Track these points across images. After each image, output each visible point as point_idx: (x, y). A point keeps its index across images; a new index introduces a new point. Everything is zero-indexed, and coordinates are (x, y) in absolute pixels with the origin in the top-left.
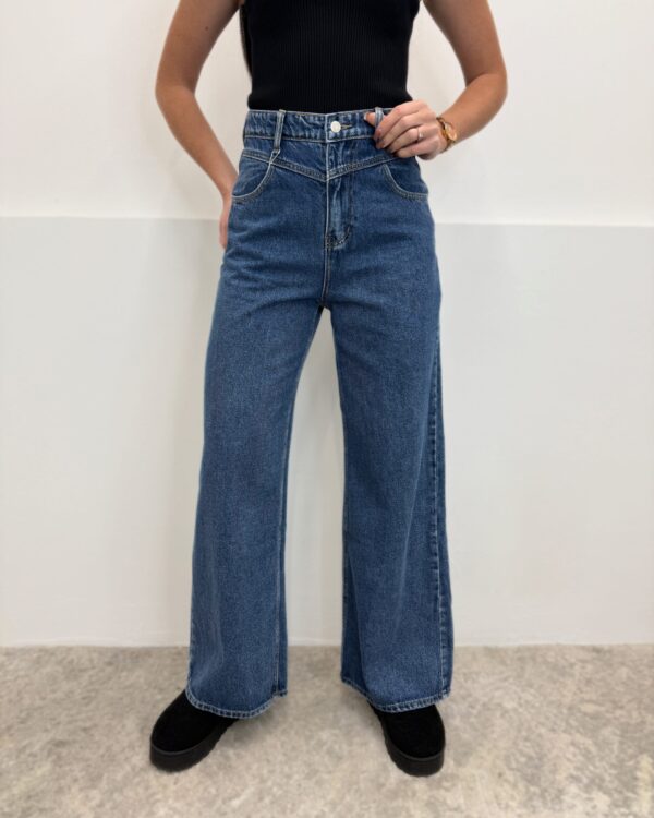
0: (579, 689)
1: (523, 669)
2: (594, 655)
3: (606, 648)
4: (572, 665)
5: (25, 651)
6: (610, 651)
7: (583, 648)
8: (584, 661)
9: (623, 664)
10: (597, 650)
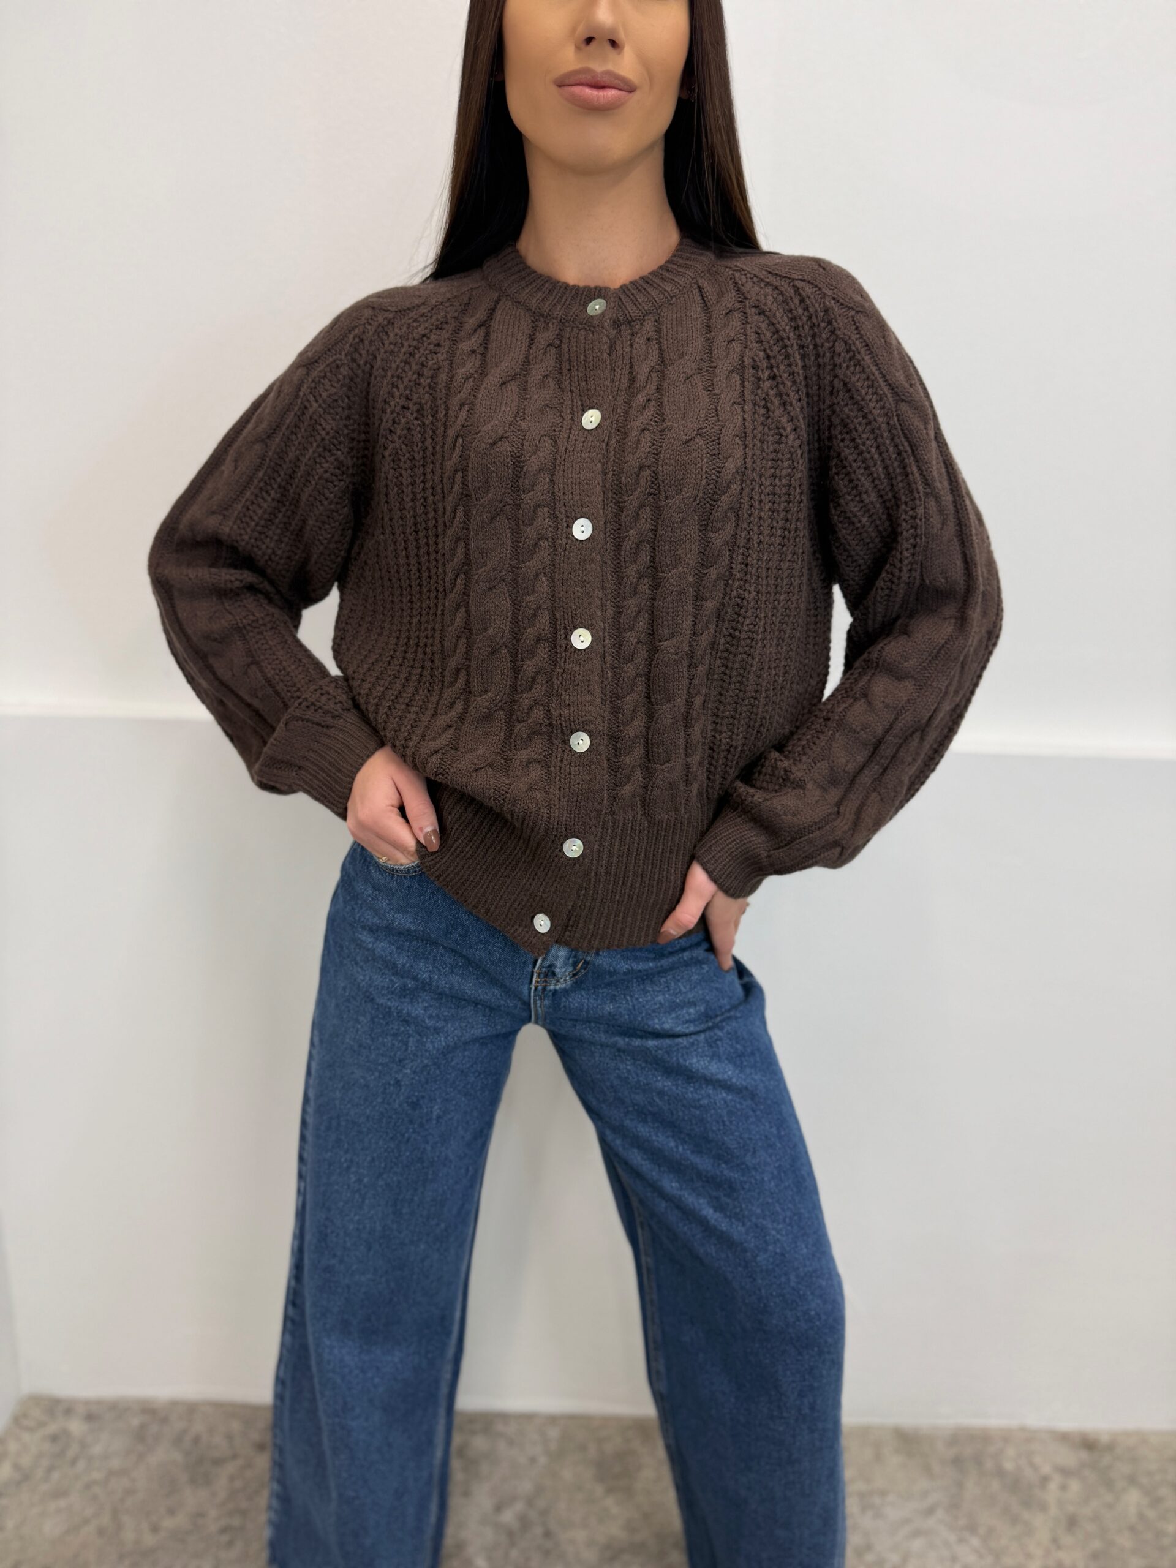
0: (1055, 1541)
1: (960, 1485)
2: (1084, 1455)
3: (1105, 1439)
4: (1045, 1480)
5: (117, 1409)
6: (1111, 1447)
7: (1064, 1438)
8: (1065, 1472)
9: (1132, 1480)
10: (1088, 1444)
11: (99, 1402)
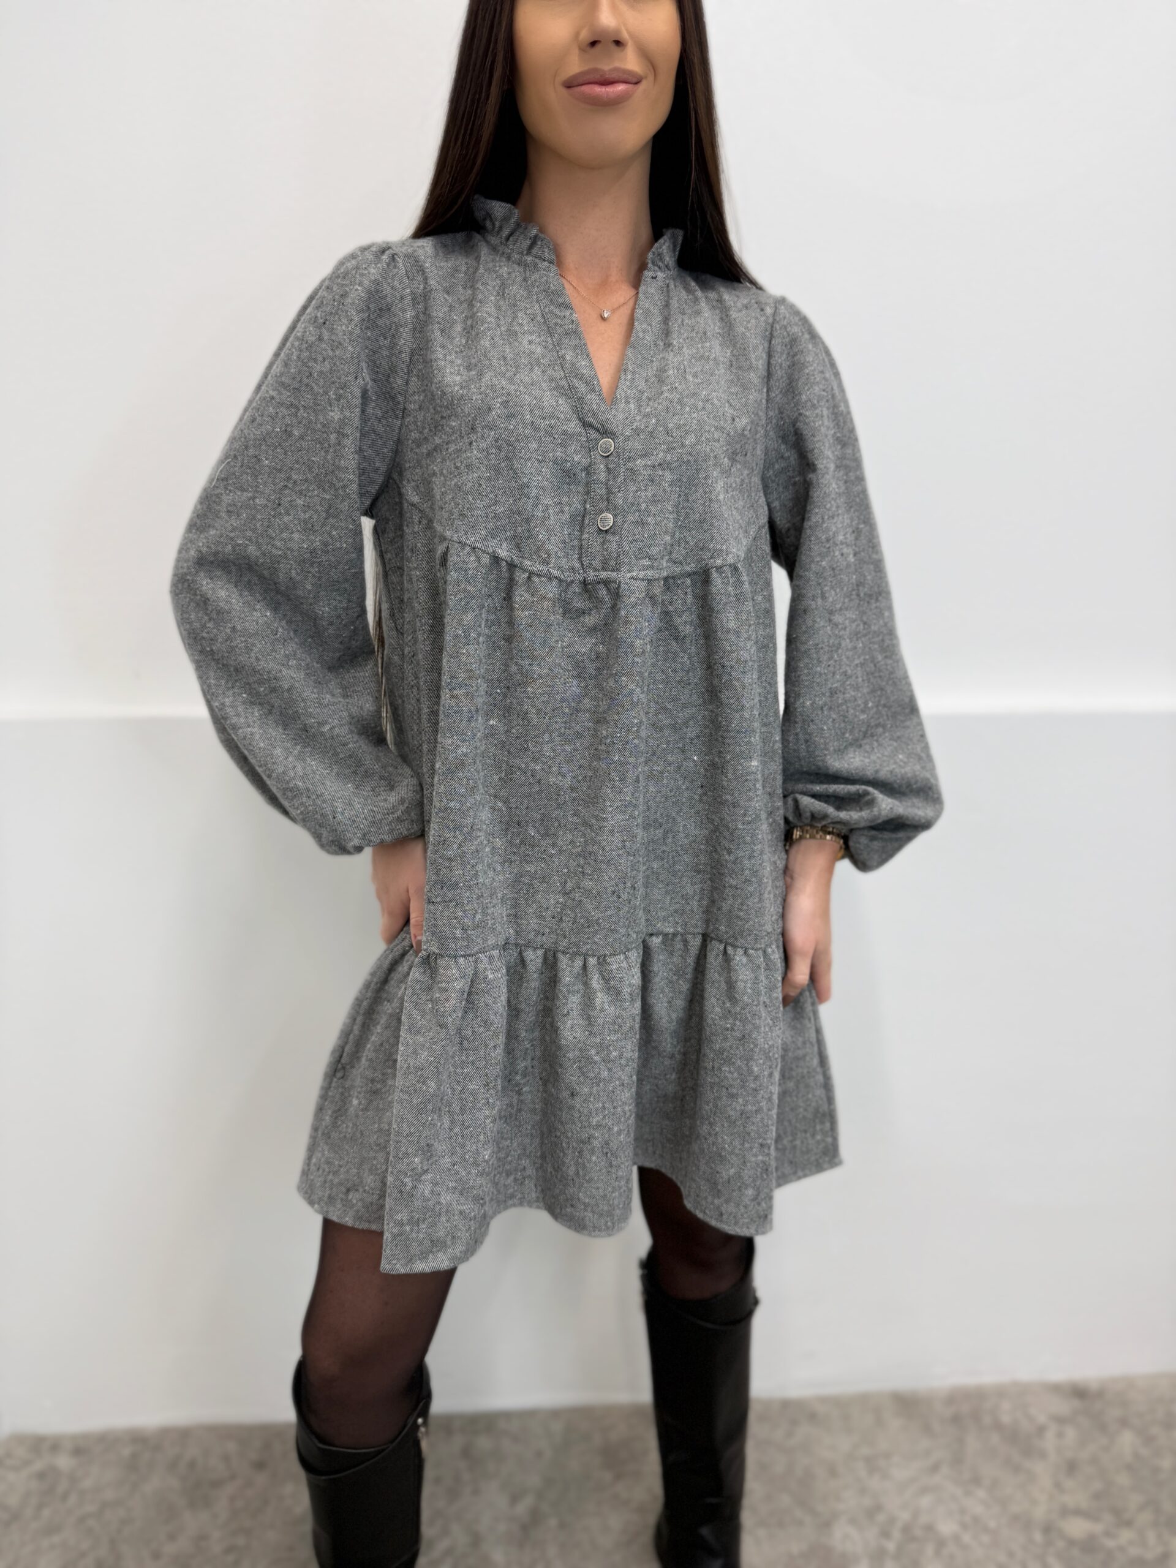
0: (1058, 1485)
1: (961, 1442)
2: (1076, 1403)
3: (1094, 1386)
4: (1041, 1430)
6: (1100, 1394)
7: (1056, 1389)
8: (1060, 1420)
9: (1124, 1423)
10: (1079, 1392)
11: (86, 1436)
